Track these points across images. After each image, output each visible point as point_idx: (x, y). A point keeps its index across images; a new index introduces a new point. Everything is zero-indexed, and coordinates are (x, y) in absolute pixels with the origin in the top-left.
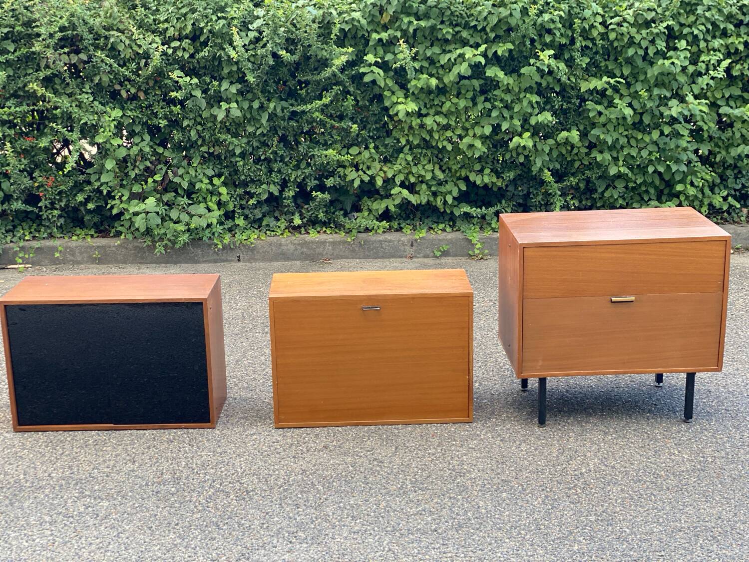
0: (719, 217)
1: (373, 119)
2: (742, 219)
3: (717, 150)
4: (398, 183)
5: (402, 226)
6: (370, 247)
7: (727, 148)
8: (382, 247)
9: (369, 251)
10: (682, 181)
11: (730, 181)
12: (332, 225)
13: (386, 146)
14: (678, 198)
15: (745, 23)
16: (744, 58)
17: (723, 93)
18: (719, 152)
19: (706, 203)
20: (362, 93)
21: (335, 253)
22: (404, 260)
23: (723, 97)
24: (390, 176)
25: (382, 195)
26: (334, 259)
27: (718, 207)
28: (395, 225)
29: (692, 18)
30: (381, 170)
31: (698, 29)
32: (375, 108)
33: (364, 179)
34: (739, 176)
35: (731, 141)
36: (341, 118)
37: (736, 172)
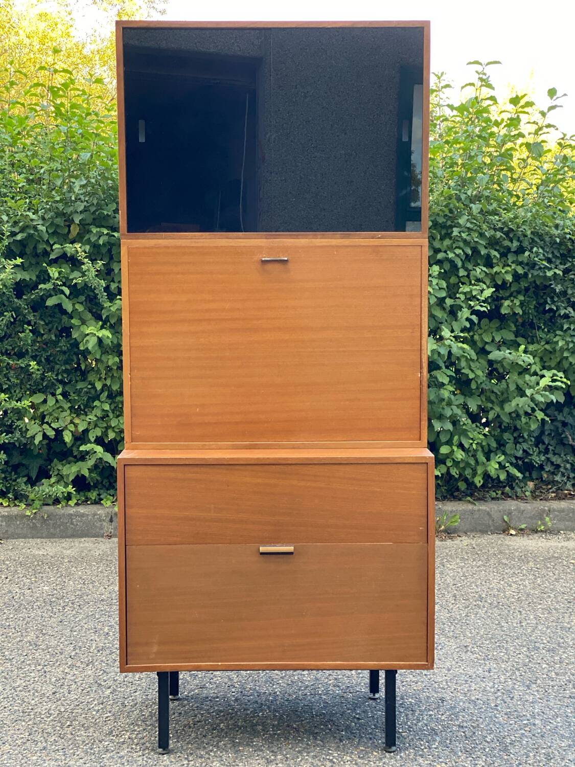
0: (500, 492)
1: (62, 358)
2: (528, 494)
3: (490, 405)
4: (93, 440)
5: (102, 496)
6: (56, 523)
7: (502, 404)
8: (72, 523)
9: (55, 528)
10: (449, 443)
11: (509, 448)
12: (10, 495)
13: (78, 392)
14: (445, 463)
15: (512, 250)
16: (515, 294)
17: (493, 337)
18: (492, 408)
19: (479, 472)
20: (47, 324)
21: (11, 530)
22: (100, 539)
23: (493, 341)
24: (81, 429)
25: (75, 457)
26: (7, 538)
27: (495, 477)
28: (93, 495)
29: (447, 242)
30: (72, 422)
31: (455, 253)
32: (63, 344)
33: (48, 434)
34: (521, 440)
35: (505, 395)
36: (21, 355)
37: (515, 435)
